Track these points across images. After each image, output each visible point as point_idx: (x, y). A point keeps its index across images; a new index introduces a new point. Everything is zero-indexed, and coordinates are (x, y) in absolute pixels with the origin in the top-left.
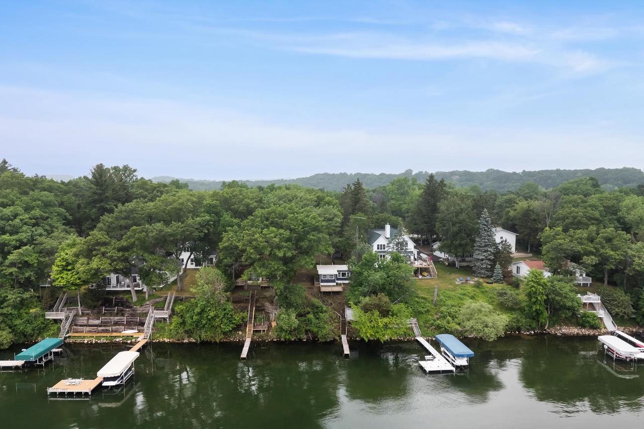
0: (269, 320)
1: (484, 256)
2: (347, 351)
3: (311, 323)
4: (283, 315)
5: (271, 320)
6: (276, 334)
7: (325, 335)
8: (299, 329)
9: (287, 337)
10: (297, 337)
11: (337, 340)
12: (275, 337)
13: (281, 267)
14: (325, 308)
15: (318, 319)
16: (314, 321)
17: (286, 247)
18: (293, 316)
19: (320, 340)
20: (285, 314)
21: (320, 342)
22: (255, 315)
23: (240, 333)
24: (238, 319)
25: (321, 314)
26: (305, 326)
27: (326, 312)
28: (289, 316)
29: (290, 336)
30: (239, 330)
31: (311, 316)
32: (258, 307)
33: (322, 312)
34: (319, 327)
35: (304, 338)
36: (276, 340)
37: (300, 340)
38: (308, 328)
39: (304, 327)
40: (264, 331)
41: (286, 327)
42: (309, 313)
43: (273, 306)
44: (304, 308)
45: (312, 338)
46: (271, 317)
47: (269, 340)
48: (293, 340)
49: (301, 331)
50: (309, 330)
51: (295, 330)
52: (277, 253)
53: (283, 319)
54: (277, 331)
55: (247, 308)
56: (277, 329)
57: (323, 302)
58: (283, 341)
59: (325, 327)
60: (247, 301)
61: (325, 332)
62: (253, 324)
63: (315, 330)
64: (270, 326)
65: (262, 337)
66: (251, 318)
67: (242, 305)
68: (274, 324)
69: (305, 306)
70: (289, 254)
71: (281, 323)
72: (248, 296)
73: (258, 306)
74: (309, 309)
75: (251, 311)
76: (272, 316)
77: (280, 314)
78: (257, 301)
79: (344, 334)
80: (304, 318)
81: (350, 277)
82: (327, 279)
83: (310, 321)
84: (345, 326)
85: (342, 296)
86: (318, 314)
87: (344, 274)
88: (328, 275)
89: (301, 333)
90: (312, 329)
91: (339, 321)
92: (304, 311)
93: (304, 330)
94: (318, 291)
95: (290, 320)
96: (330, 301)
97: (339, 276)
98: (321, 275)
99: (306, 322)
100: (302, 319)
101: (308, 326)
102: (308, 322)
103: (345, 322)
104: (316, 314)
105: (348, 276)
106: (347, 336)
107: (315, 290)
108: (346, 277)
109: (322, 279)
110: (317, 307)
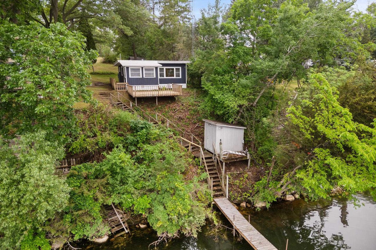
7: (179, 216)
10: (71, 236)
16: (132, 171)
19: (160, 234)
25: (146, 147)
26: (99, 196)
27: (158, 139)
33: (147, 141)
38: (115, 198)
42: (110, 147)
44: (95, 136)
45: (129, 228)
49: (88, 214)
61: (179, 206)
63: (142, 203)
69: (96, 129)
74: (109, 137)
79: (222, 195)
80: (98, 167)
81: (181, 77)
82: (141, 77)
83: (116, 173)
84: (216, 173)
85: (182, 105)
86: (139, 146)
87: (170, 73)
88: (142, 68)
89: (88, 219)
90: (127, 200)
91: (196, 159)
92: (97, 144)
93: (97, 209)
94: (126, 98)
95: (21, 186)
96: (158, 116)
97: (162, 75)
98: (128, 68)
99: (104, 181)
100: (86, 169)
101: (113, 191)
102: (111, 181)
103: (212, 162)
104: (133, 148)
105: (178, 75)
106: (229, 199)
107: (118, 95)
108: (175, 77)
109: (130, 77)
110: (134, 130)
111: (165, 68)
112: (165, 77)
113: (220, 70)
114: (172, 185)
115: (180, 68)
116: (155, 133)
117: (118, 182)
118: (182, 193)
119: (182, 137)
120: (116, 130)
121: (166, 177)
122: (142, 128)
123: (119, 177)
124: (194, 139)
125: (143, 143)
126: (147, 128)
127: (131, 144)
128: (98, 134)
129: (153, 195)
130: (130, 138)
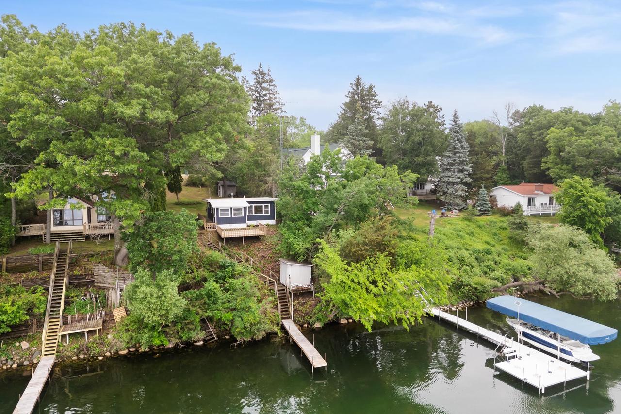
0: (105, 305)
1: (459, 178)
2: (318, 361)
3: (215, 303)
4: (143, 288)
5: (110, 302)
6: (125, 337)
7: (251, 325)
8: (184, 319)
9: (157, 342)
10: (181, 338)
11: (275, 334)
12: (124, 345)
13: (132, 153)
14: (239, 268)
15: (227, 290)
16: (221, 295)
17: (148, 97)
18: (172, 289)
19: (238, 339)
20: (148, 285)
21: (240, 344)
22: (67, 297)
23: (25, 345)
24: (14, 308)
25: (231, 280)
26: (200, 311)
27: (241, 275)
28: (159, 287)
29: (163, 337)
30: (19, 339)
31: (212, 285)
32: (77, 277)
33: (233, 276)
34: (235, 309)
35: (198, 337)
36: (125, 352)
37: (189, 344)
38: (209, 313)
39: (197, 314)
40: (91, 333)
41: (152, 318)
42: (205, 280)
43: (115, 271)
44: (192, 272)
45: (218, 336)
46: (111, 299)
47: (108, 354)
48: (171, 345)
49: (192, 323)
50: (210, 319)
51: (174, 323)
52: (120, 109)
53: (144, 298)
54: (127, 330)
55: (45, 281)
56: (127, 325)
57: (231, 257)
58: (145, 353)
59: (250, 307)
60: (46, 265)
61: (251, 318)
62: (61, 319)
63: (227, 316)
64: (108, 321)
65: (88, 348)
66: (55, 305)
67: (33, 275)
68: (119, 314)
69: (193, 267)
70: (157, 115)
71: (138, 309)
72: (51, 255)
73: (77, 275)
74: (203, 273)
75: (58, 287)
76: (114, 296)
77: (137, 287)
78: (74, 264)
79: (289, 318)
80: (198, 292)
81: (269, 214)
82: (230, 216)
83: (211, 296)
84: (286, 302)
85: (266, 244)
86: (226, 280)
87: (258, 210)
88: (231, 208)
89: (191, 326)
90: (217, 314)
91: (272, 291)
92: (194, 278)
93: (198, 320)
94: (216, 238)
95: (163, 298)
96: (243, 254)
97: (250, 212)
98: (217, 209)
99: (203, 301)
100: (191, 294)
101: (208, 309)
102: (207, 301)
103: (285, 293)
104: (222, 282)
105: (267, 212)
106: (294, 321)
107: (210, 237)
108: (264, 214)
109: (220, 217)
110: (222, 267)
111: (254, 205)
112: (254, 214)
113: (294, 217)
114: (247, 305)
115: (269, 205)
116: (239, 270)
117: (212, 302)
118: (253, 310)
119: (263, 273)
120: (208, 268)
121: (244, 300)
122: (229, 266)
123: (212, 299)
124: (273, 275)
125: (230, 277)
126: (232, 266)
127: (220, 278)
128: (195, 271)
129: (235, 312)
130: (220, 273)
